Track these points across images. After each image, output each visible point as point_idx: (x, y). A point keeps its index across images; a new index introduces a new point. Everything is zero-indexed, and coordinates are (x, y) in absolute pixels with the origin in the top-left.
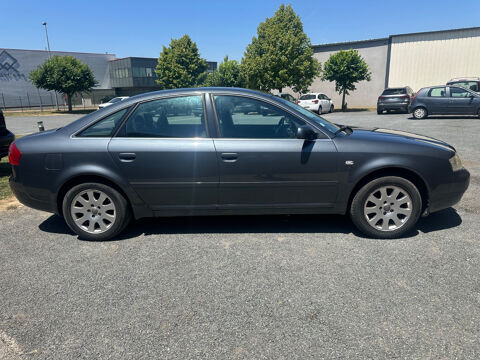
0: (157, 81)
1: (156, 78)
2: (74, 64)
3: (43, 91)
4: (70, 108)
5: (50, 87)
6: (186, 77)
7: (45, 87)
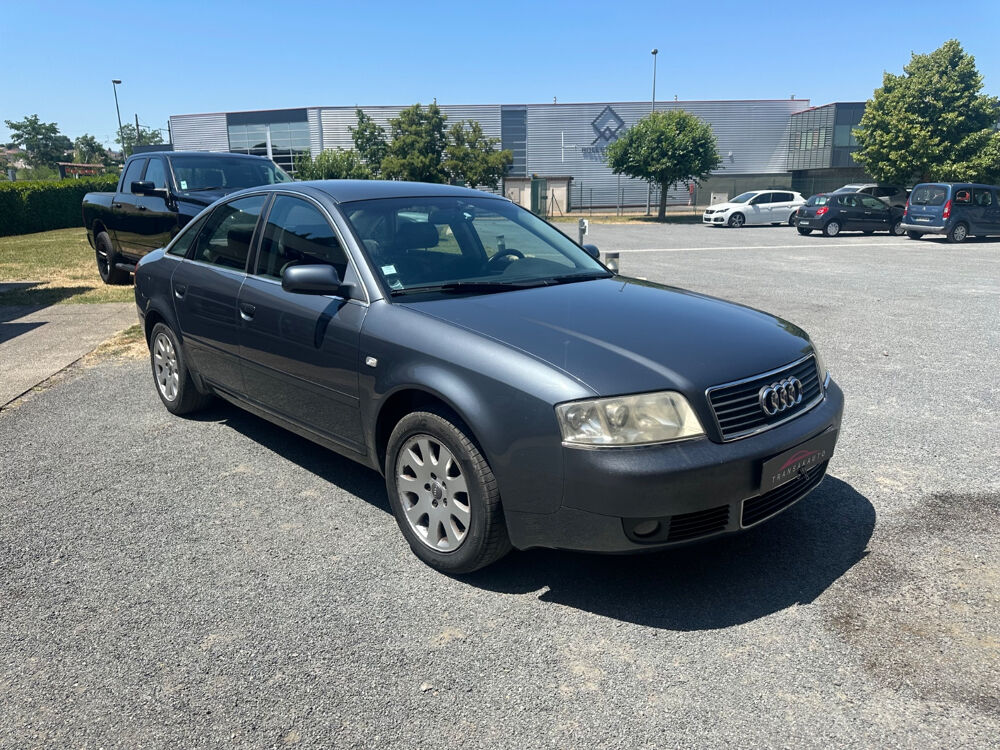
0: (855, 156)
1: (852, 149)
2: (682, 125)
3: (624, 178)
4: (662, 212)
5: (637, 171)
6: (924, 145)
7: (628, 171)
